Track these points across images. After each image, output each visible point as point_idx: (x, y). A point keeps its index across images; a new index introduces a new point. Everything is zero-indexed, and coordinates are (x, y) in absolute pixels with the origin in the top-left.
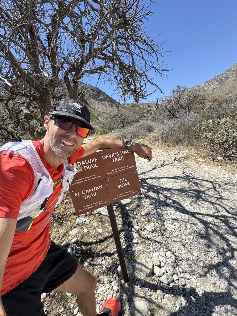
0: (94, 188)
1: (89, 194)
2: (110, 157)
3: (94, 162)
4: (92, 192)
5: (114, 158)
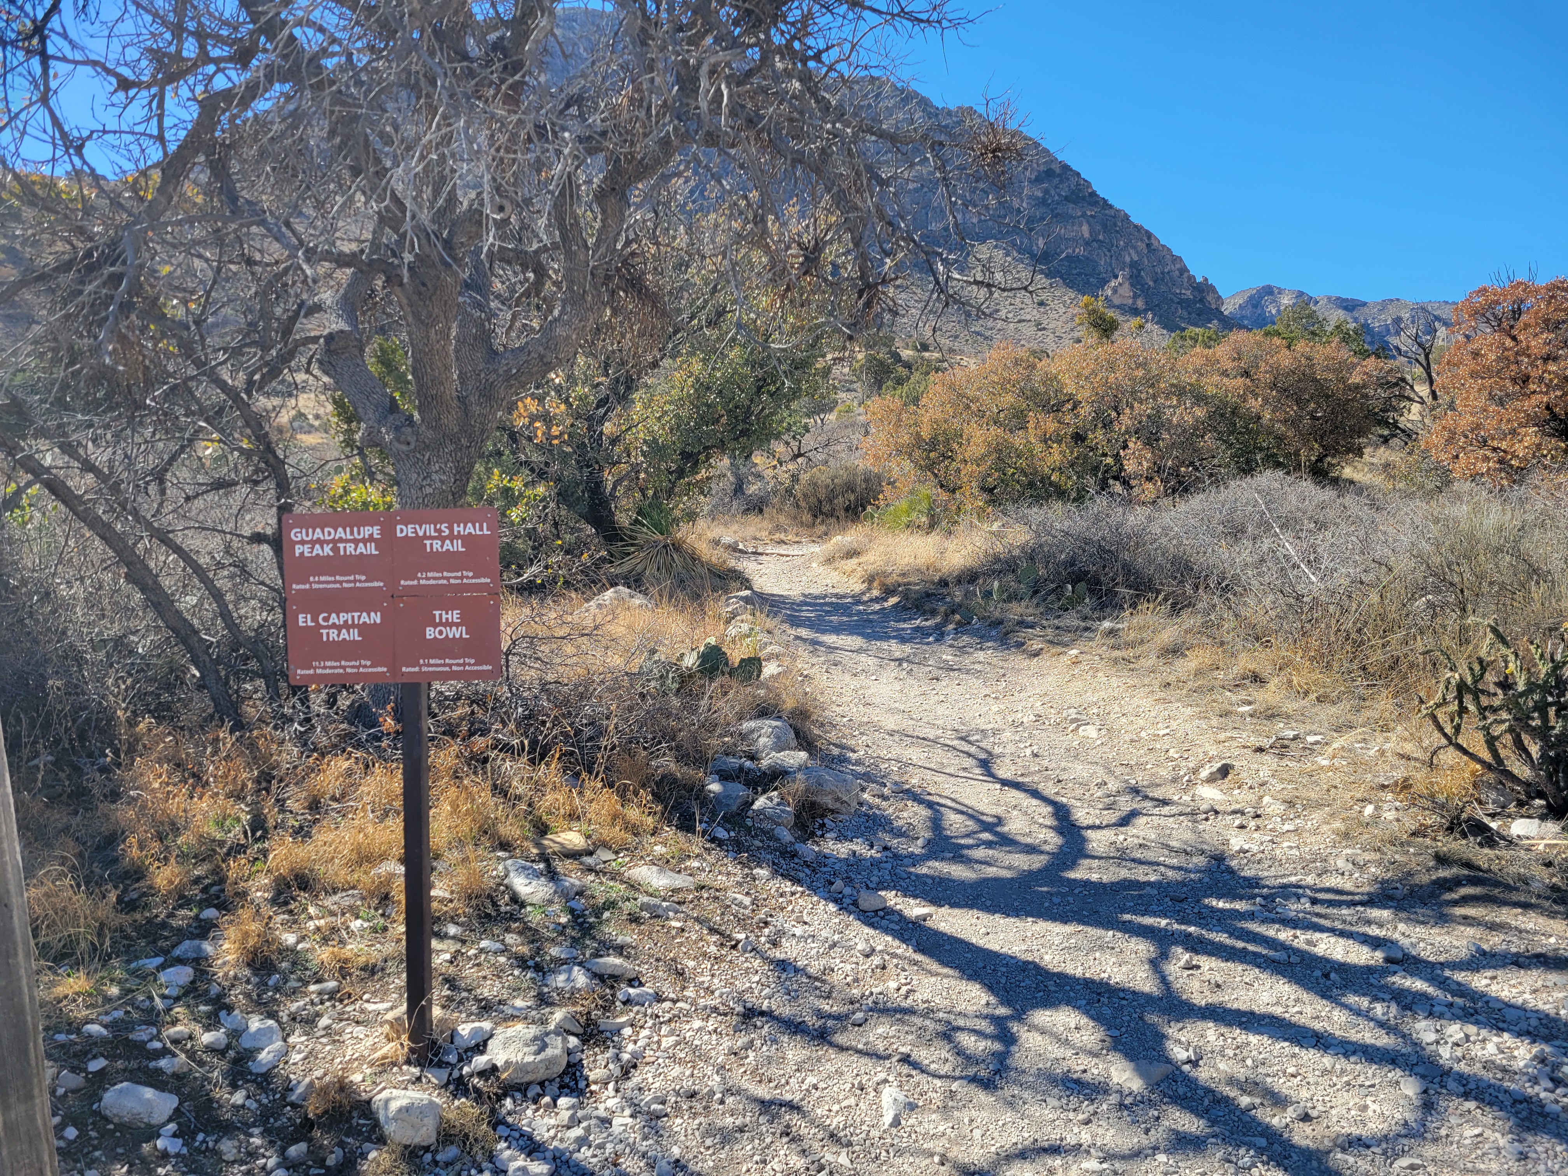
0: (356, 614)
1: (339, 628)
2: (421, 534)
3: (371, 538)
4: (346, 626)
5: (432, 538)
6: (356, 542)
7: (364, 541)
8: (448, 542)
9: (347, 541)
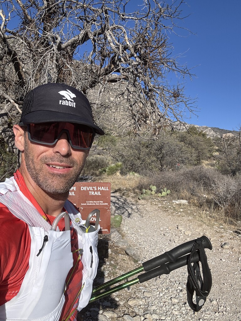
5: (91, 191)
8: (96, 192)
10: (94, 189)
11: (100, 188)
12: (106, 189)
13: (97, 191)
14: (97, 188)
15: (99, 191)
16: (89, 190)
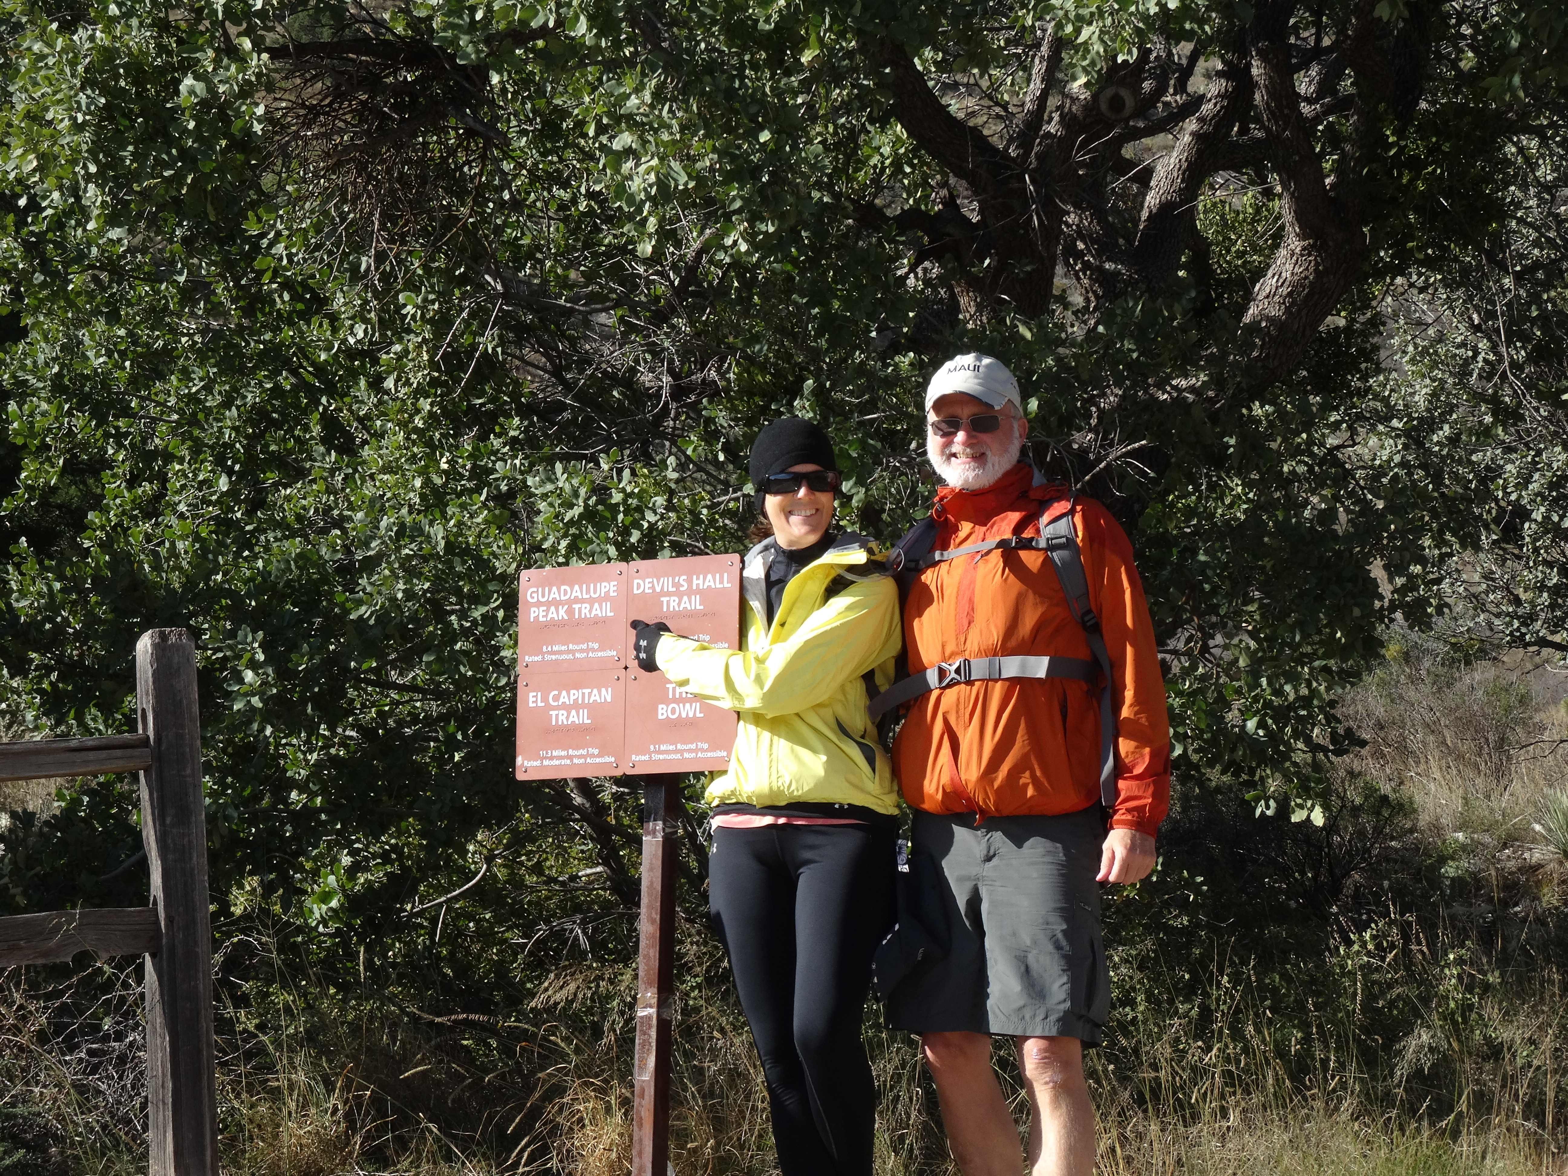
0: (587, 691)
1: (567, 708)
2: (658, 589)
3: (607, 597)
4: (576, 706)
5: (669, 594)
6: (591, 601)
7: (600, 600)
8: (685, 598)
9: (582, 601)
10: (677, 585)
11: (701, 582)
12: (721, 582)
13: (690, 592)
14: (689, 581)
15: (698, 591)
16: (663, 593)
